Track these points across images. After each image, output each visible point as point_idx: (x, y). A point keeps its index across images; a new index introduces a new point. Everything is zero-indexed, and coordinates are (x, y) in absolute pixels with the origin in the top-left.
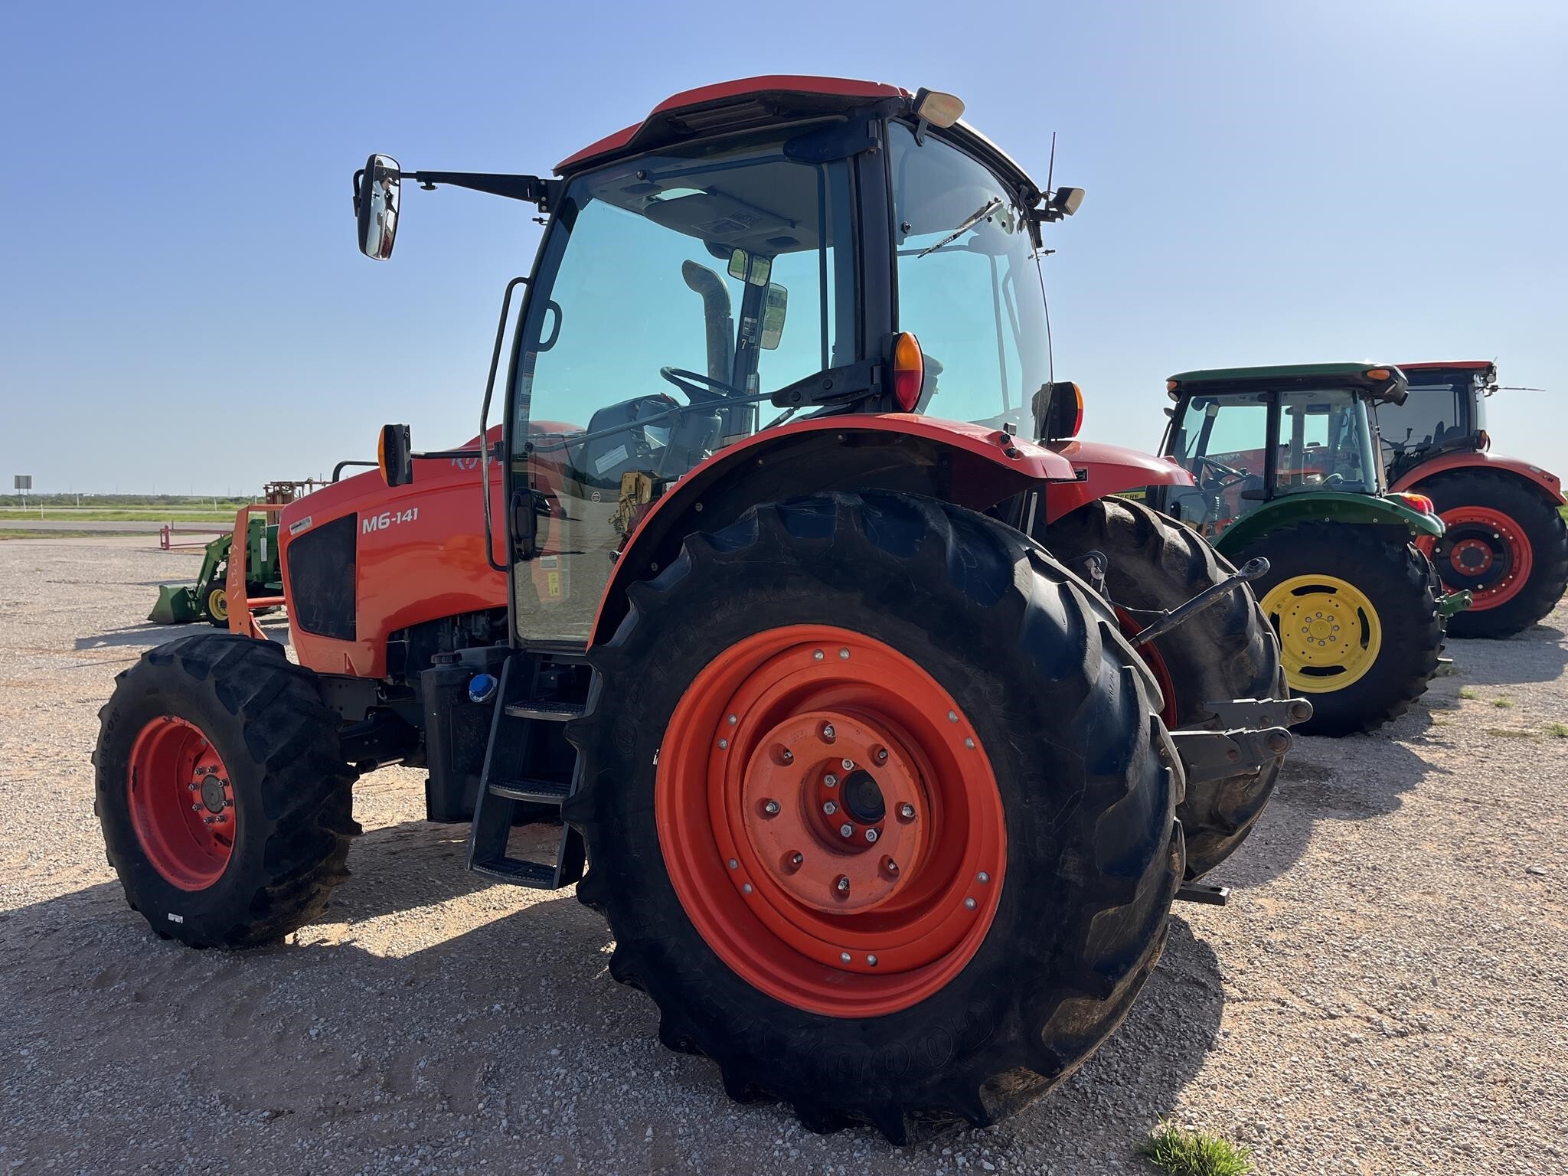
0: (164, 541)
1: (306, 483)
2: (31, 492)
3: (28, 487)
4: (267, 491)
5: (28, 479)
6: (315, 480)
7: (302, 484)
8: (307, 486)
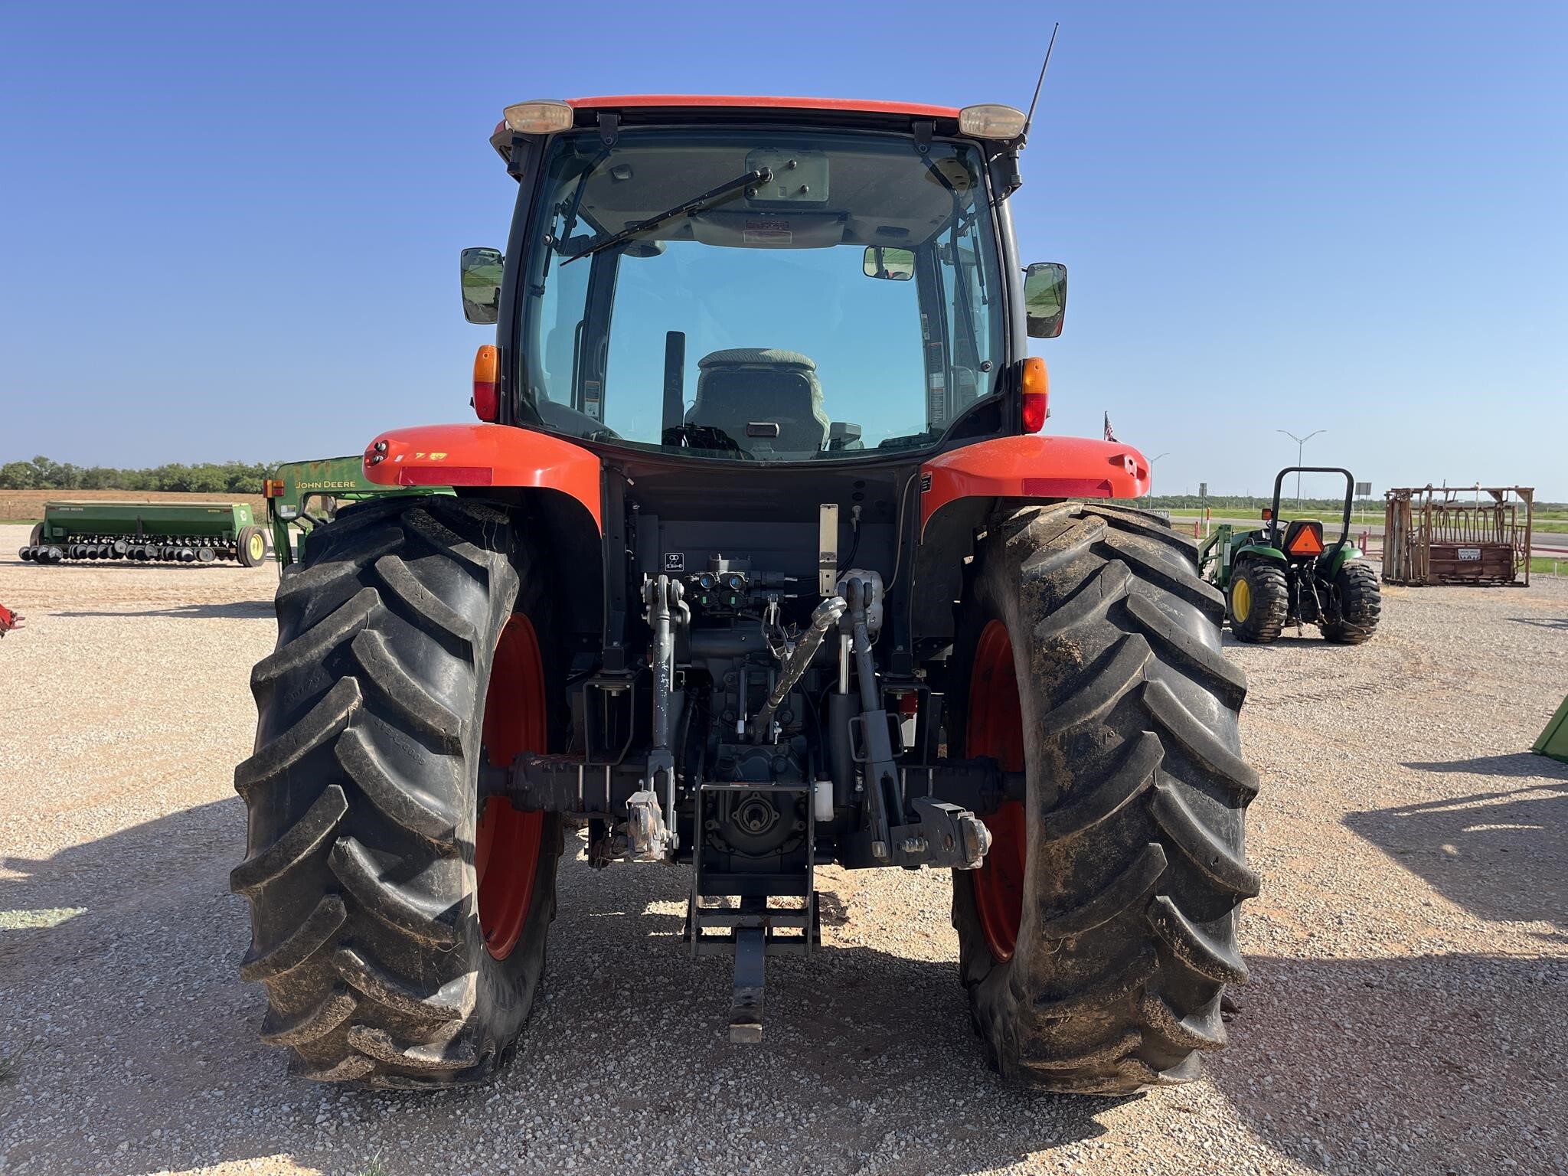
0: (1361, 546)
1: (1426, 489)
2: (1369, 498)
3: (1368, 493)
4: (1388, 498)
5: (1368, 486)
6: (1434, 487)
7: (1420, 491)
8: (1426, 494)
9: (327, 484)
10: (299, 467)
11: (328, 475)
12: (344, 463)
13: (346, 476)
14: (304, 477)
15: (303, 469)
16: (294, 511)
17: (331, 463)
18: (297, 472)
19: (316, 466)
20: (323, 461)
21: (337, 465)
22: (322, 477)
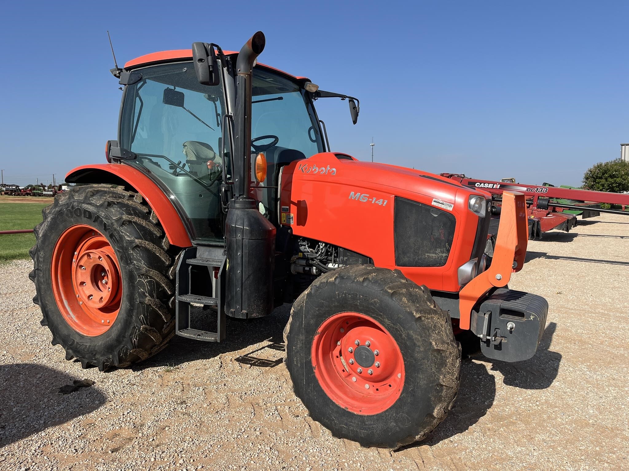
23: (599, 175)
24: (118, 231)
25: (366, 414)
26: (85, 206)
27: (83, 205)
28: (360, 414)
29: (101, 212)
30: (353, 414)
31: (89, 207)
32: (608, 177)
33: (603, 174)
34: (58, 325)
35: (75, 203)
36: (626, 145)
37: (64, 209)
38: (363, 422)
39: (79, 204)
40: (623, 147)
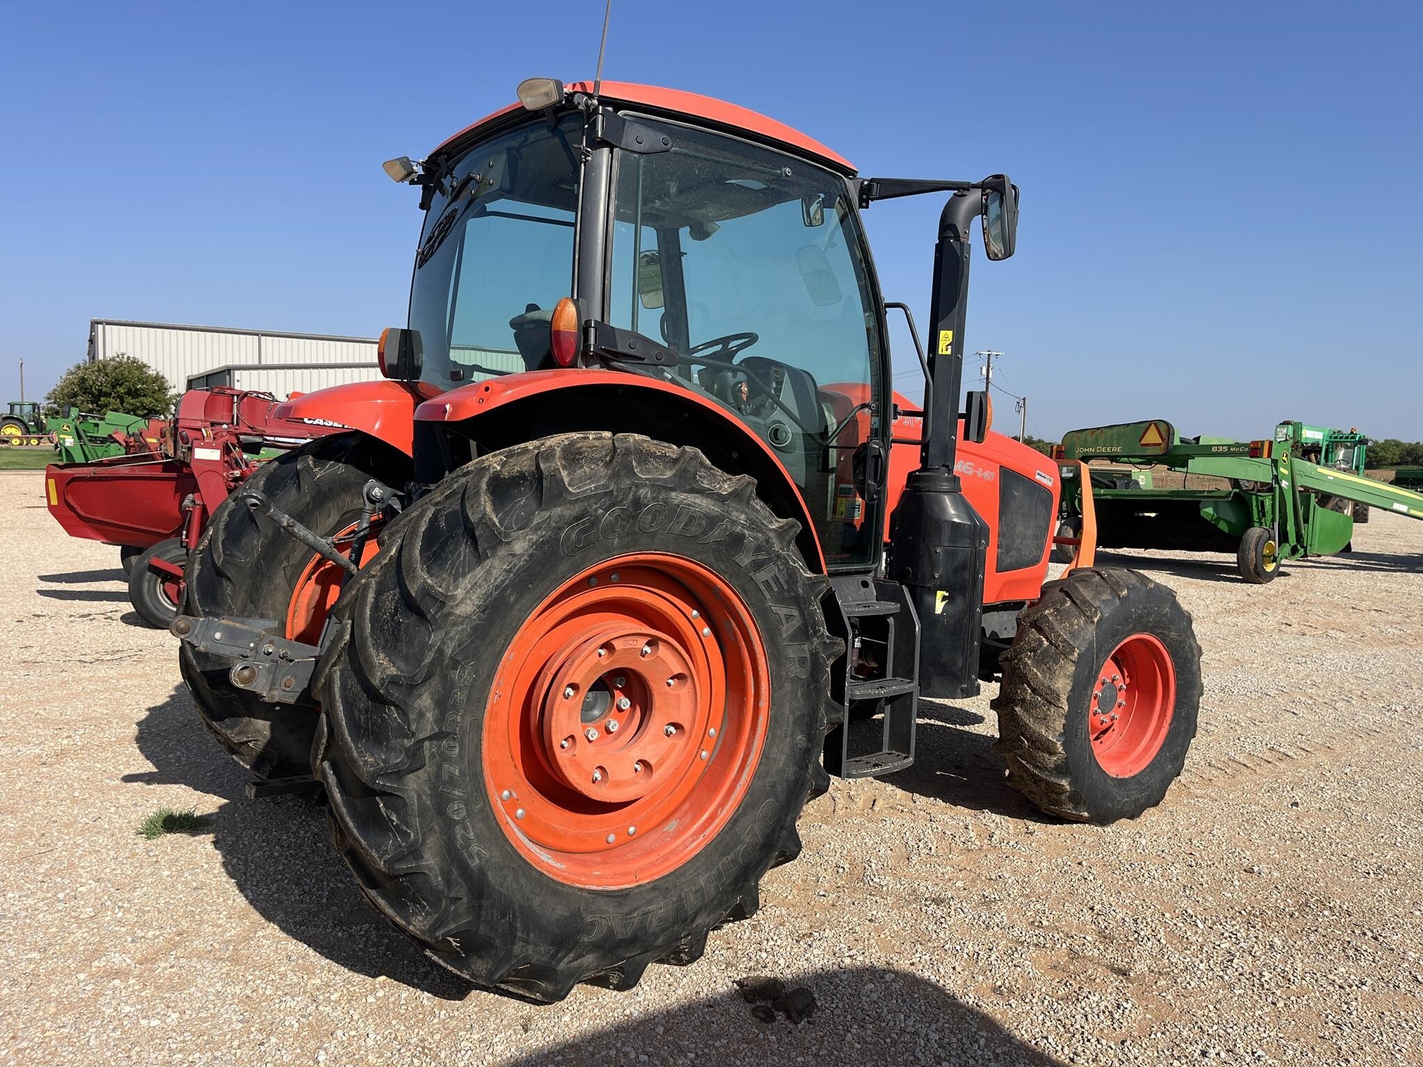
9: (1099, 449)
10: (1079, 434)
11: (1101, 441)
12: (1115, 431)
13: (1115, 442)
14: (1082, 443)
15: (1083, 436)
16: (1071, 472)
17: (1104, 430)
18: (1078, 438)
19: (1093, 433)
20: (1098, 429)
21: (1109, 432)
22: (1096, 444)
23: (104, 389)
24: (785, 559)
25: (1137, 772)
26: (678, 497)
27: (673, 494)
28: (1131, 775)
29: (735, 514)
30: (1126, 779)
31: (698, 501)
32: (126, 393)
33: (114, 387)
34: (528, 899)
35: (642, 492)
36: (107, 324)
37: (596, 510)
38: (1139, 783)
39: (660, 493)
40: (100, 326)
